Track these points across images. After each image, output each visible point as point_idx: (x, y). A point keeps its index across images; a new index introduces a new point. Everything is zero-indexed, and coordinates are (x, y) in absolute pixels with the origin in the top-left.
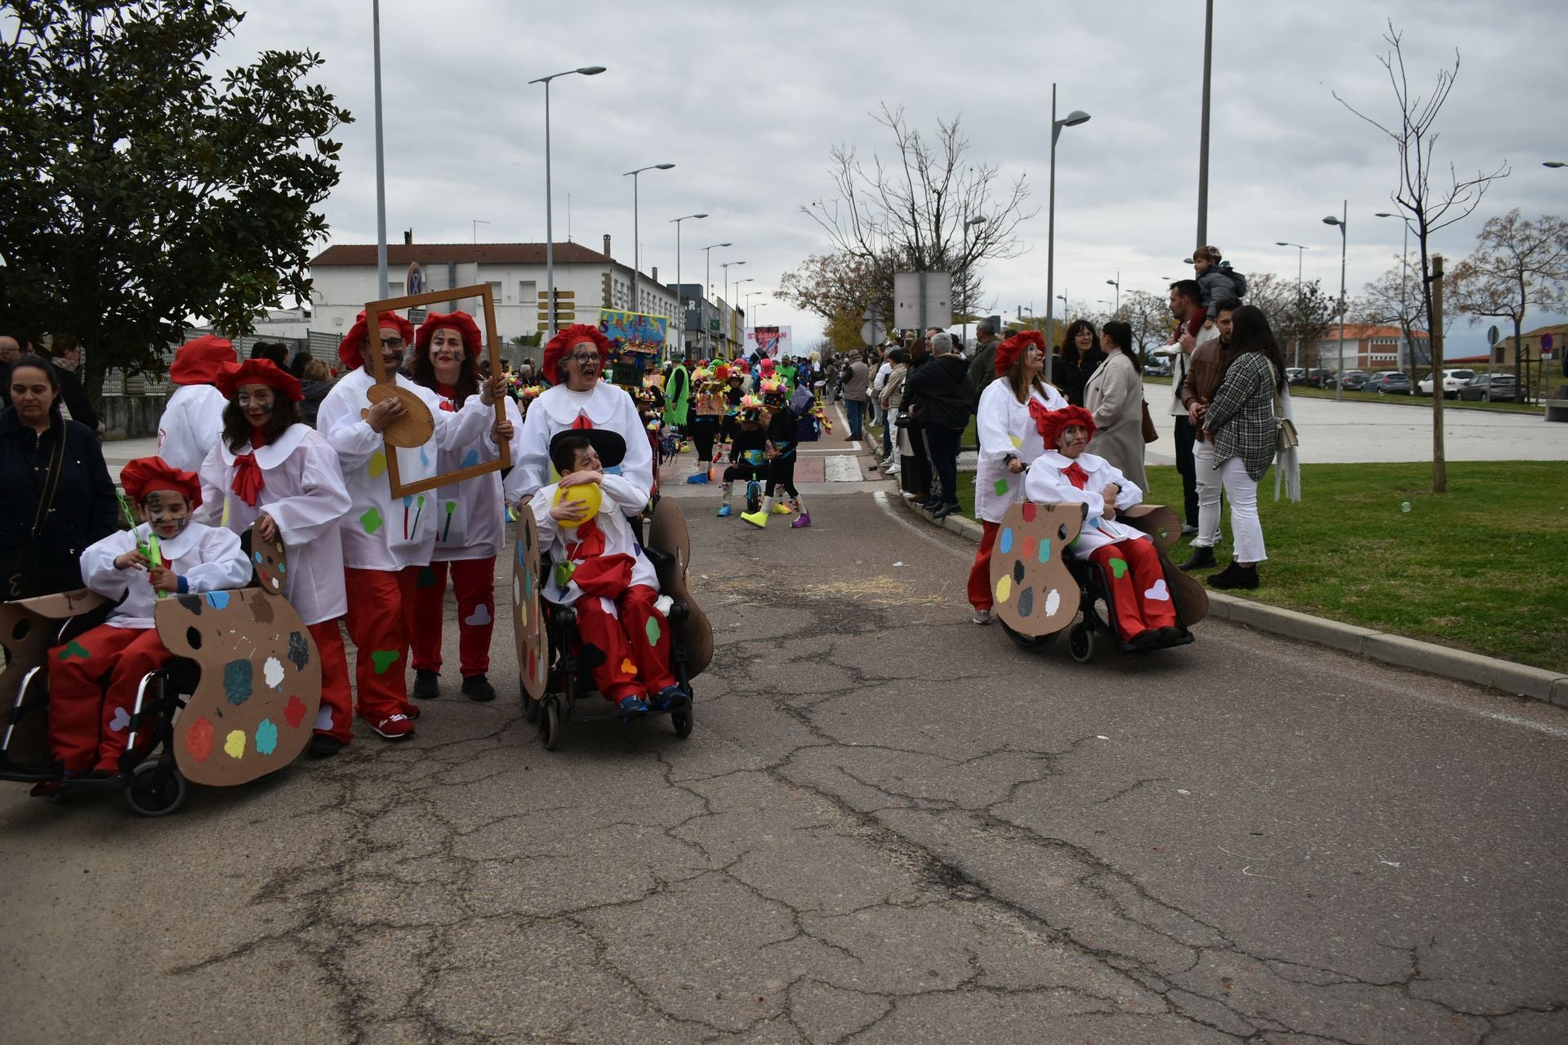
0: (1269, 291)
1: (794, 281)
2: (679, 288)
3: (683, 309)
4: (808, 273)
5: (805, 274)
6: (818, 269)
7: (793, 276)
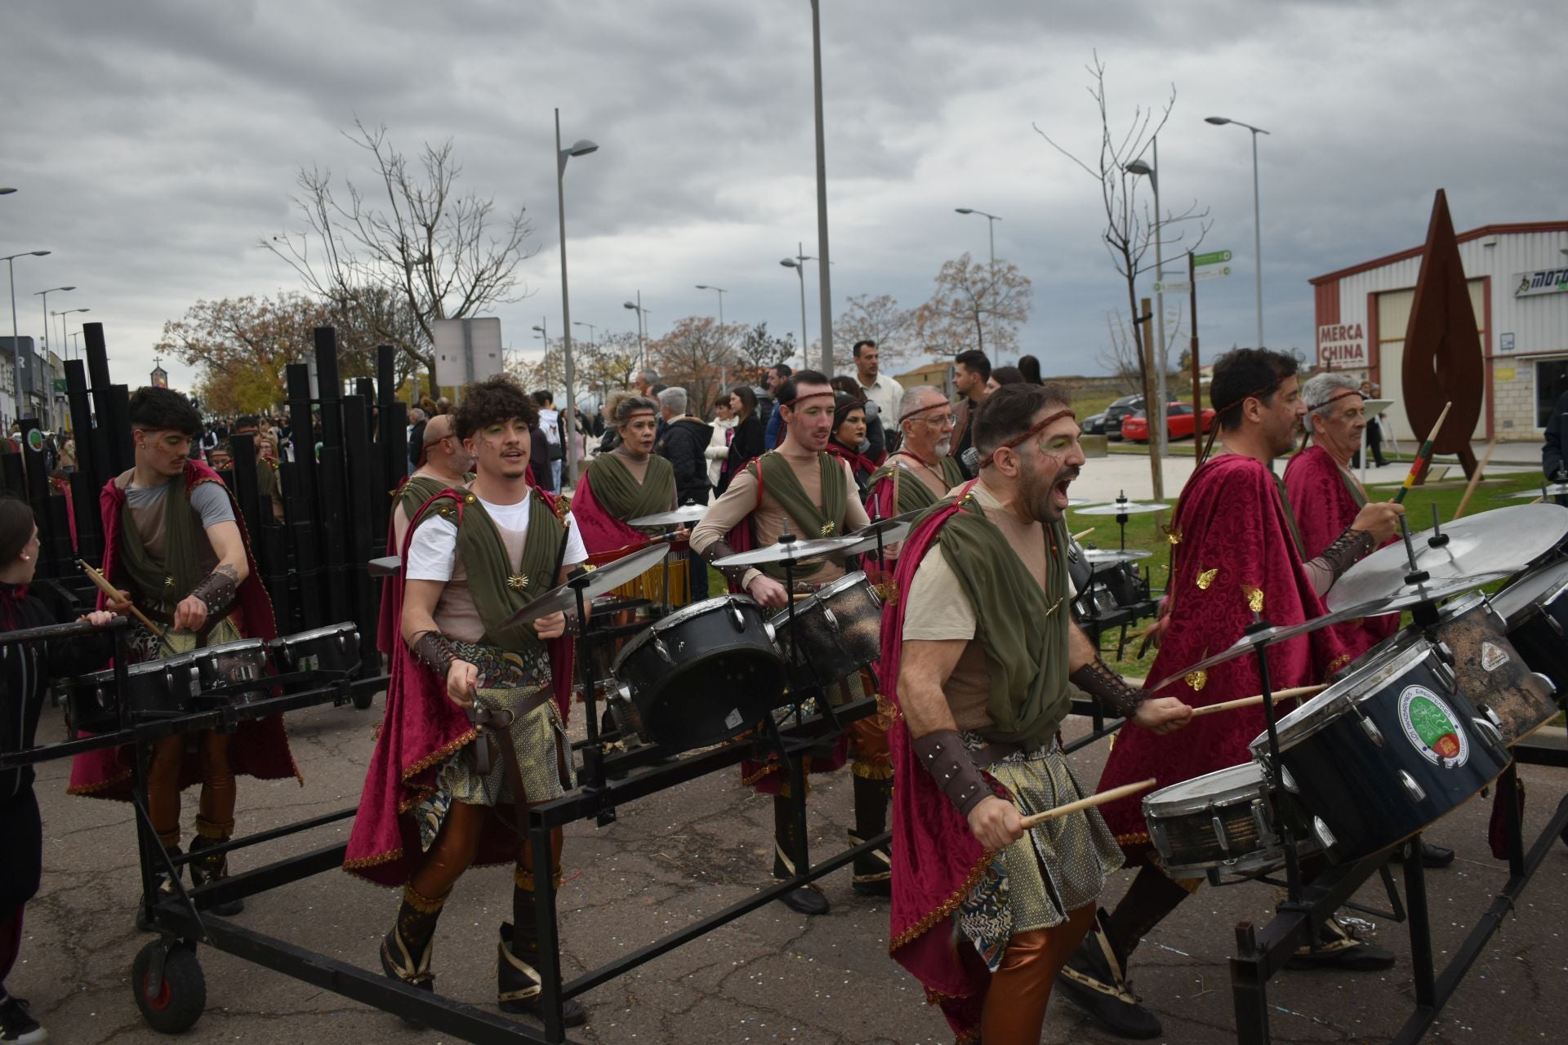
0: (710, 334)
1: (182, 331)
2: (16, 341)
3: (9, 368)
4: (195, 322)
5: (194, 323)
6: (209, 318)
7: (179, 326)
